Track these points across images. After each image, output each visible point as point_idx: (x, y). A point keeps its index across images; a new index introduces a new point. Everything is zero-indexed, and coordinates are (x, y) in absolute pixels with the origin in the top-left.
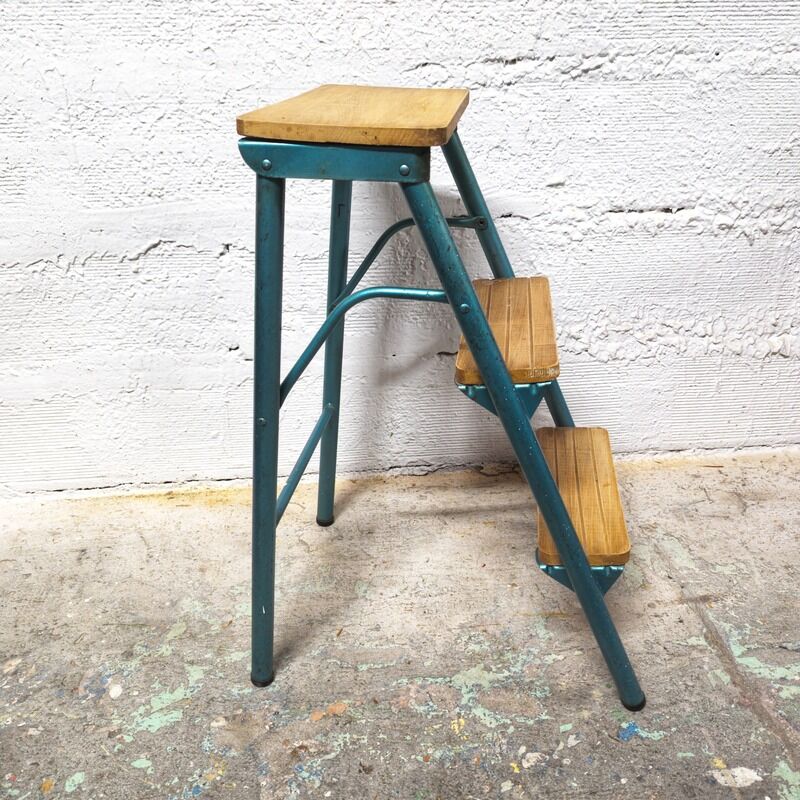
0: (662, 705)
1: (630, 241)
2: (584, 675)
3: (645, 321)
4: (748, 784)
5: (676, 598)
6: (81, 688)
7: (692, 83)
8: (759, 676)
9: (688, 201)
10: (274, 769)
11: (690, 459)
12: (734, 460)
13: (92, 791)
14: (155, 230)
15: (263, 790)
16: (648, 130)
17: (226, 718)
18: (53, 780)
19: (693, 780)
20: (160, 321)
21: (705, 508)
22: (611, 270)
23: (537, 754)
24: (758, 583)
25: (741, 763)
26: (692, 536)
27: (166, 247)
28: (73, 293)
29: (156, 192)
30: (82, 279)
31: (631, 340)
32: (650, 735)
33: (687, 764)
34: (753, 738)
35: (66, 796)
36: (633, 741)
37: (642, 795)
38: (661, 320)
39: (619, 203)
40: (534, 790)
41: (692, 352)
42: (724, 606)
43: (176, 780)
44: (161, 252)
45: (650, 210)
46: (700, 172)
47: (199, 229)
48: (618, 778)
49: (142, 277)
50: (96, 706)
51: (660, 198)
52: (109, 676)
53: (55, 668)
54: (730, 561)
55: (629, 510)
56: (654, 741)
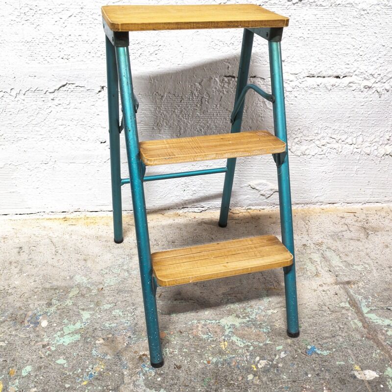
0: (328, 337)
1: (316, 93)
3: (321, 135)
4: (372, 378)
5: (333, 282)
6: (26, 321)
7: (356, 9)
8: (376, 324)
9: (349, 72)
10: (130, 366)
11: (339, 208)
12: (362, 209)
13: (36, 375)
14: (64, 77)
15: (125, 376)
16: (331, 34)
17: (103, 339)
18: (15, 369)
19: (345, 376)
20: (65, 126)
21: (348, 235)
22: (306, 108)
23: (265, 361)
24: (375, 275)
25: (368, 368)
26: (341, 250)
27: (70, 86)
28: (18, 109)
29: (66, 57)
30: (23, 102)
31: (313, 145)
32: (322, 353)
33: (341, 368)
34: (374, 355)
35: (23, 378)
36: (314, 356)
37: (319, 383)
38: (329, 135)
39: (312, 72)
40: (265, 379)
41: (344, 153)
42: (358, 287)
43: (80, 370)
44: (67, 89)
45: (329, 77)
46: (356, 57)
47: (88, 77)
48: (307, 374)
49: (56, 102)
50: (35, 331)
51: (334, 71)
52: (40, 315)
53: (11, 310)
54: (361, 263)
55: (308, 235)
56: (324, 355)
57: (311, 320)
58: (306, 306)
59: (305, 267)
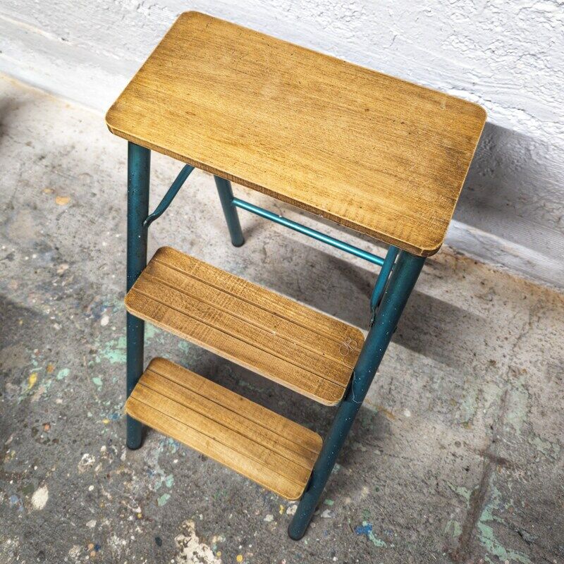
0: (399, 525)
2: (368, 472)
5: (481, 448)
6: (89, 308)
8: (482, 544)
13: (69, 385)
18: (54, 366)
24: (555, 470)
26: (543, 400)
32: (375, 540)
36: (361, 538)
42: (509, 476)
48: (333, 555)
52: (106, 307)
53: (83, 284)
54: (551, 440)
55: (515, 345)
56: (374, 545)
57: (400, 488)
58: (410, 464)
59: (462, 401)
